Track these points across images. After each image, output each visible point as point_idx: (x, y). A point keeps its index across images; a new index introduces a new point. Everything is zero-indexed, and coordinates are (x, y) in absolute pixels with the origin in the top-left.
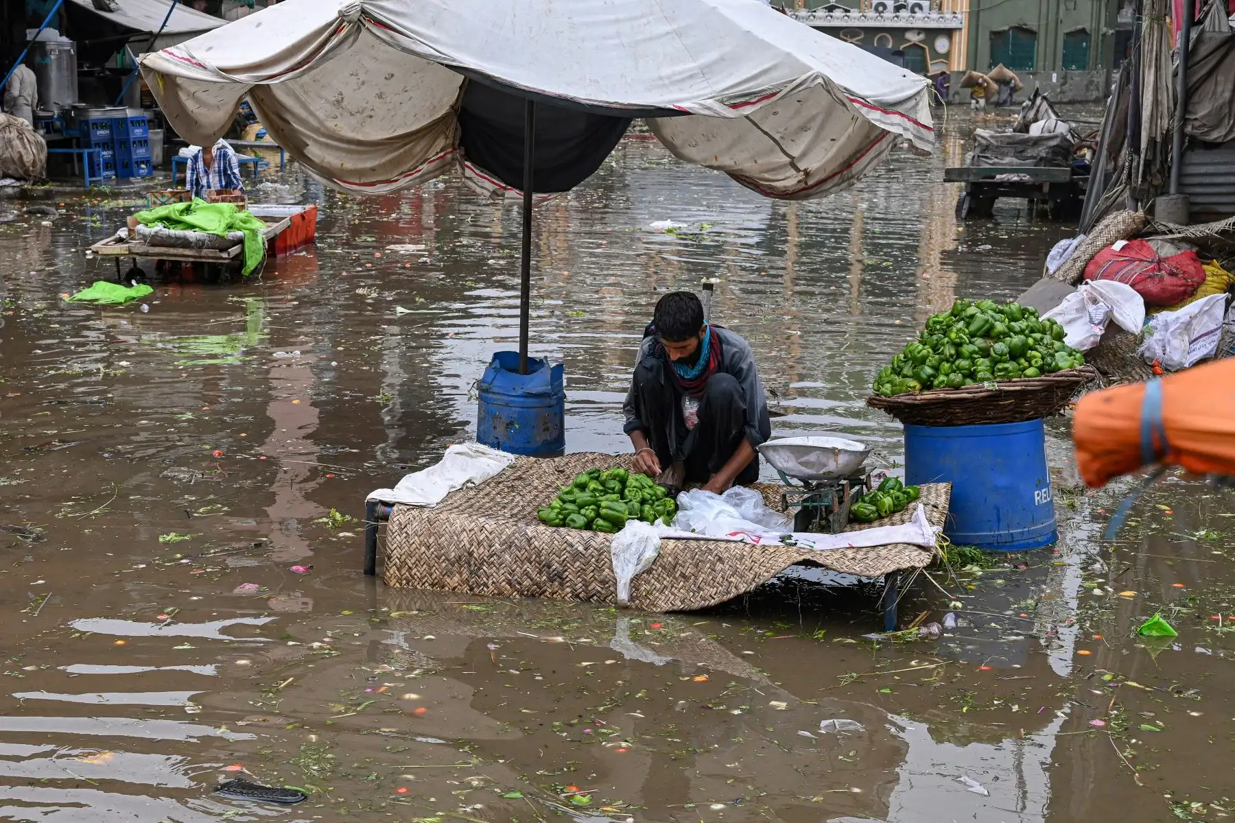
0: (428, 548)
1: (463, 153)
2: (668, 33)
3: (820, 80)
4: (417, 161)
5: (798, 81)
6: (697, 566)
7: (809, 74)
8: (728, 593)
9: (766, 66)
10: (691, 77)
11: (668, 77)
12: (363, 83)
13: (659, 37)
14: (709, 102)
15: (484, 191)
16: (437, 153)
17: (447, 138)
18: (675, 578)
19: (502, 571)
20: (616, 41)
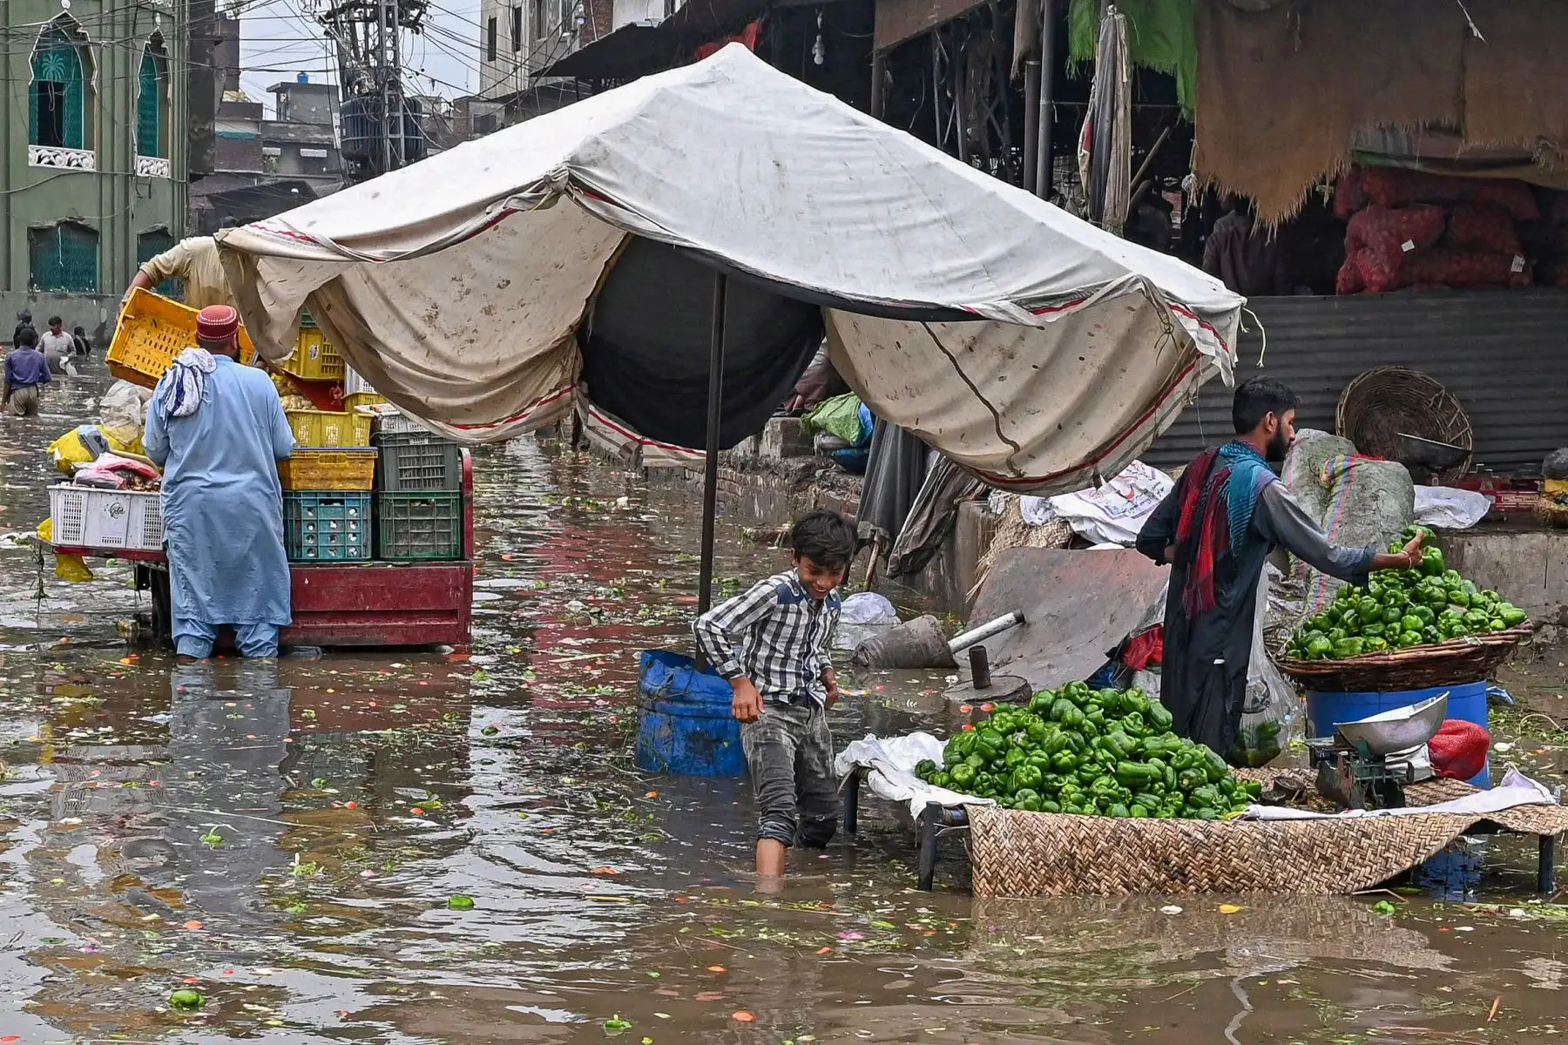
0: (1022, 852)
1: (586, 391)
2: (935, 221)
3: (1140, 286)
4: (523, 404)
5: (1114, 284)
6: (1337, 844)
7: (1127, 277)
8: (1388, 870)
9: (1069, 266)
10: (973, 275)
11: (944, 274)
12: (468, 292)
13: (925, 225)
14: (1004, 304)
15: (612, 446)
16: (551, 391)
17: (564, 370)
18: (1314, 861)
19: (1115, 873)
20: (870, 227)
